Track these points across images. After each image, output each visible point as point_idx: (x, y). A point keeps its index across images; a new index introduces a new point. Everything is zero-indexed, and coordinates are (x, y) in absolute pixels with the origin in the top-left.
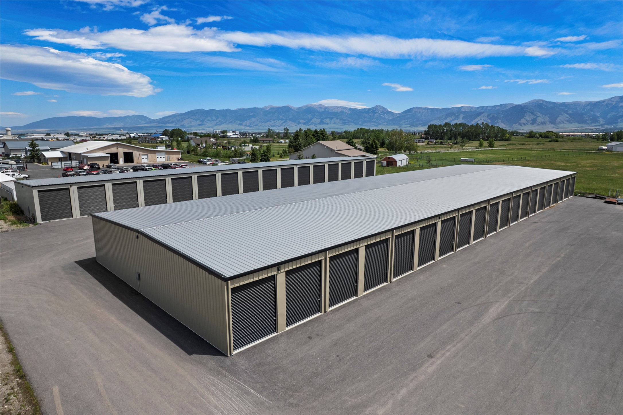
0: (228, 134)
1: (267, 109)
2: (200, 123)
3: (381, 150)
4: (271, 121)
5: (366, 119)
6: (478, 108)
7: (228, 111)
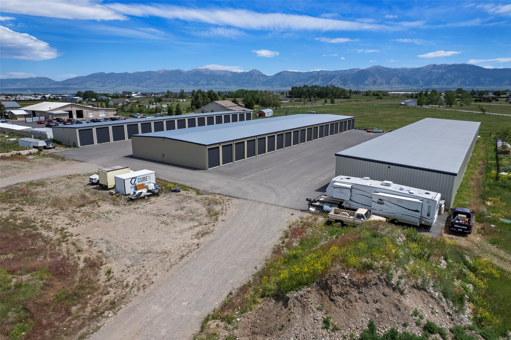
0: (133, 95)
1: (161, 72)
2: (102, 85)
3: (256, 106)
4: (165, 83)
5: (245, 81)
6: (333, 72)
7: (126, 74)
